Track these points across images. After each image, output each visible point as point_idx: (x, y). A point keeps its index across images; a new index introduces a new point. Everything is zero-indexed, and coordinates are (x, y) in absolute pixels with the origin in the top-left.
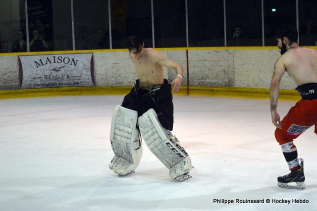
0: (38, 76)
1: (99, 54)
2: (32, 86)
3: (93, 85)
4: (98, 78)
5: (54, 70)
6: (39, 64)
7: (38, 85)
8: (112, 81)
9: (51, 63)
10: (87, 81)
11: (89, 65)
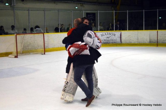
0: (102, 40)
1: (123, 32)
3: (121, 43)
4: (123, 41)
5: (107, 37)
6: (102, 35)
7: (102, 43)
8: (128, 42)
9: (106, 35)
10: (118, 41)
11: (119, 36)
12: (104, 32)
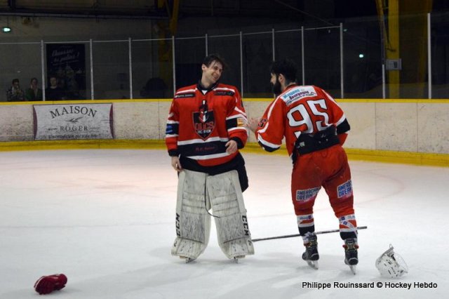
0: (53, 127)
1: (119, 104)
2: (48, 138)
3: (112, 138)
4: (117, 130)
5: (71, 121)
6: (55, 114)
7: (53, 137)
9: (67, 113)
10: (105, 133)
12: (60, 105)
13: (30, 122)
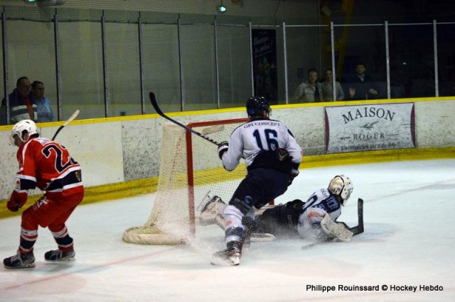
0: (347, 136)
1: (421, 104)
2: (340, 151)
3: (413, 146)
4: (420, 136)
5: (365, 126)
6: (347, 118)
7: (346, 148)
8: (439, 141)
9: (361, 117)
10: (405, 141)
11: (408, 118)
12: (353, 107)
13: (321, 130)
